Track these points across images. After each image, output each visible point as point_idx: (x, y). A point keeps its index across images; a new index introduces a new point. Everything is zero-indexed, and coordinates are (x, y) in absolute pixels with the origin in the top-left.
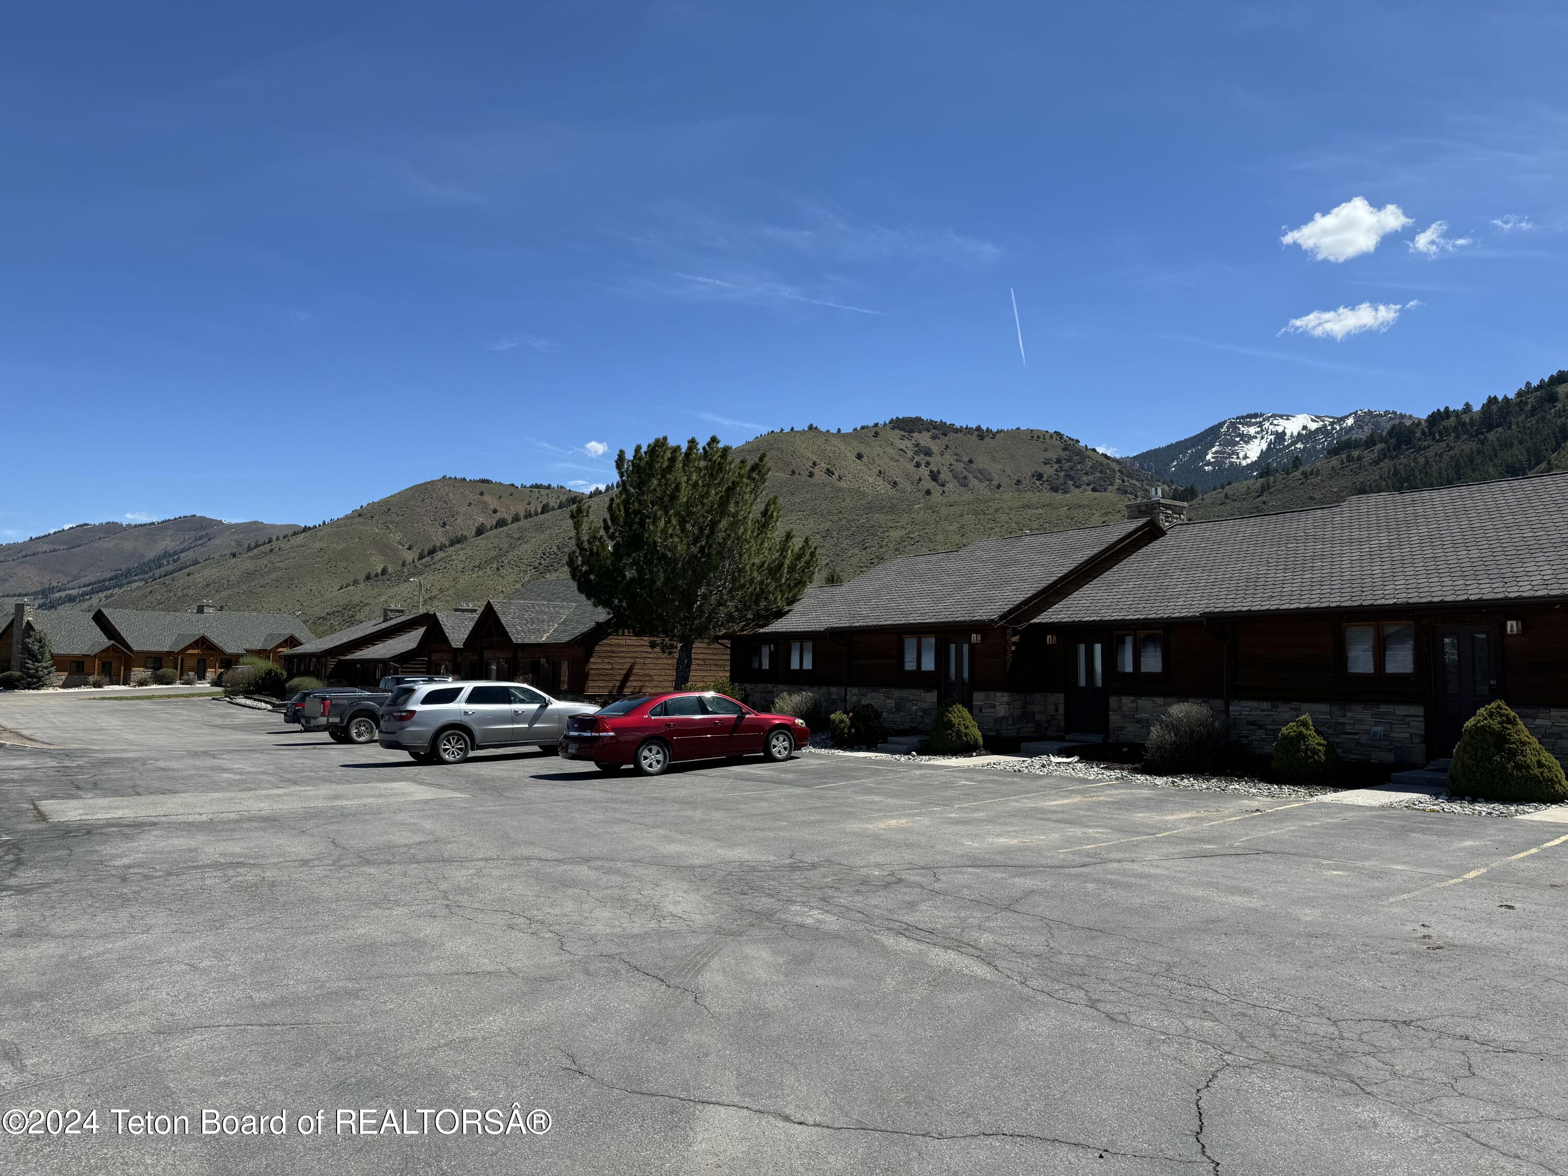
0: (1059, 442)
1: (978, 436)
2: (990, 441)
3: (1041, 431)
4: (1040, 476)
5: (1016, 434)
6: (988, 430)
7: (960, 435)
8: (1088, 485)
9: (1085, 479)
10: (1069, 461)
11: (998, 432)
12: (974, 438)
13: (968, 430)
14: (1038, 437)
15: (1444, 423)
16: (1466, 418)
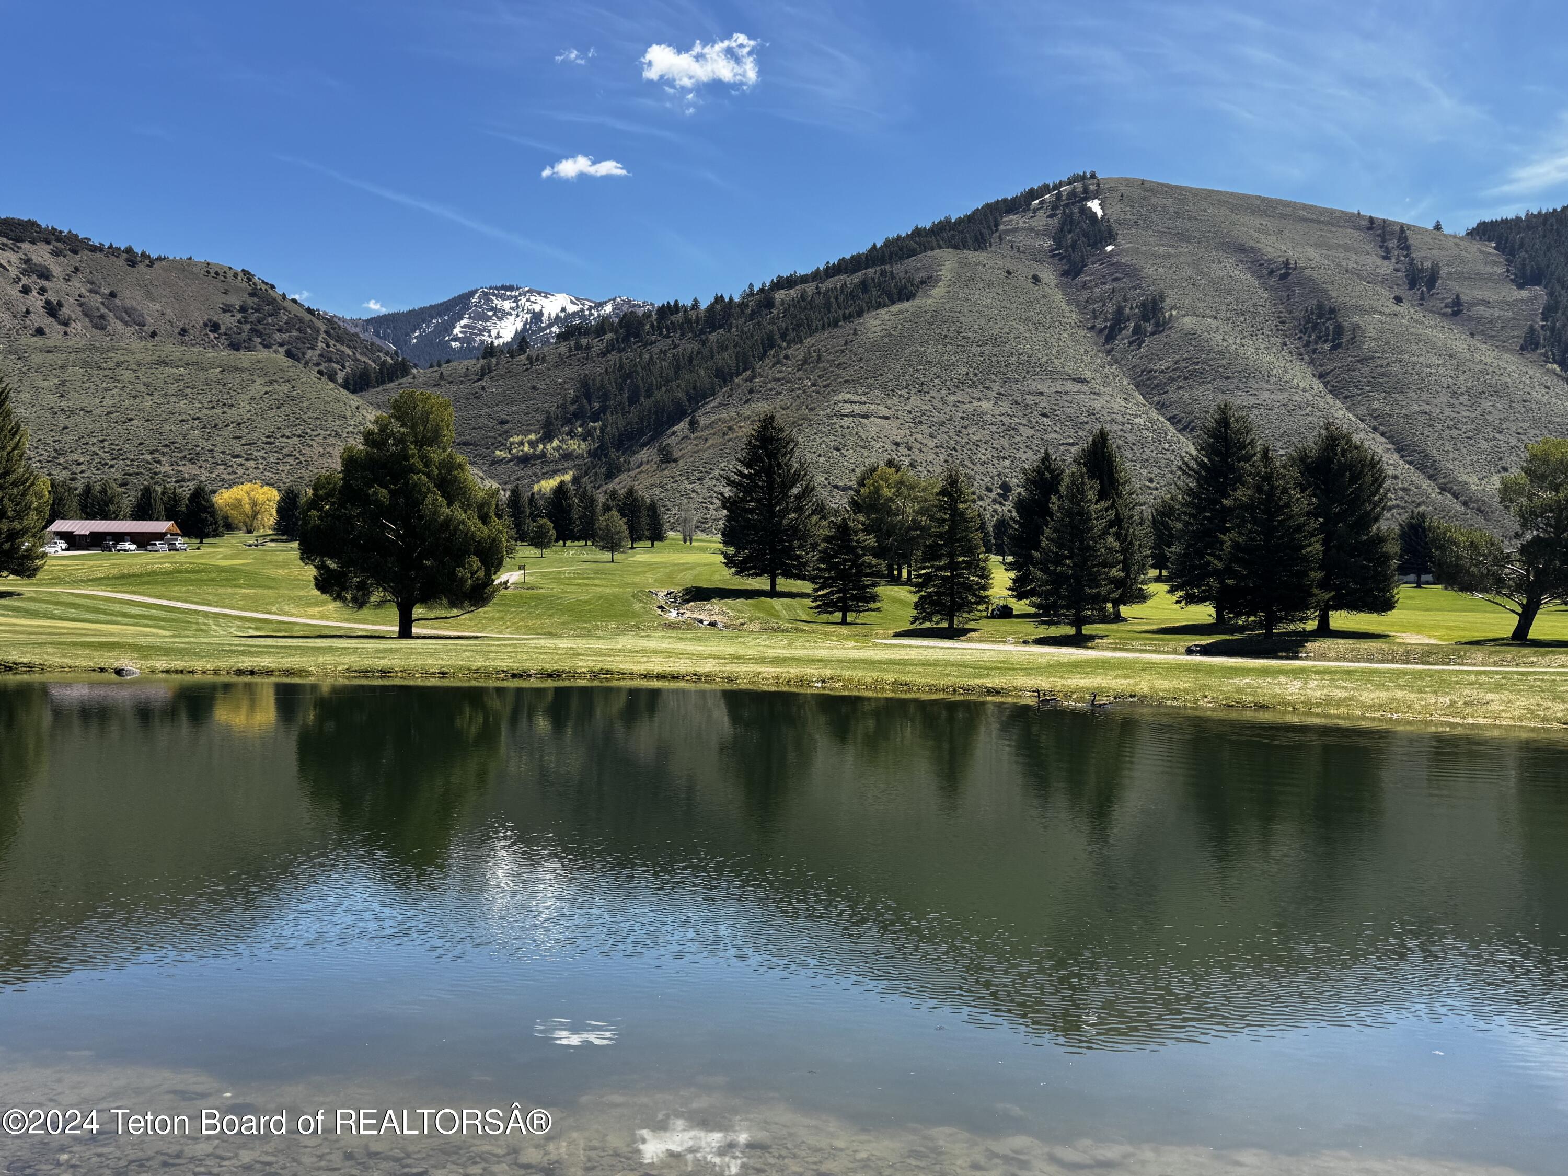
8: (281, 345)
9: (277, 336)
10: (256, 311)
15: (673, 318)
16: (693, 315)
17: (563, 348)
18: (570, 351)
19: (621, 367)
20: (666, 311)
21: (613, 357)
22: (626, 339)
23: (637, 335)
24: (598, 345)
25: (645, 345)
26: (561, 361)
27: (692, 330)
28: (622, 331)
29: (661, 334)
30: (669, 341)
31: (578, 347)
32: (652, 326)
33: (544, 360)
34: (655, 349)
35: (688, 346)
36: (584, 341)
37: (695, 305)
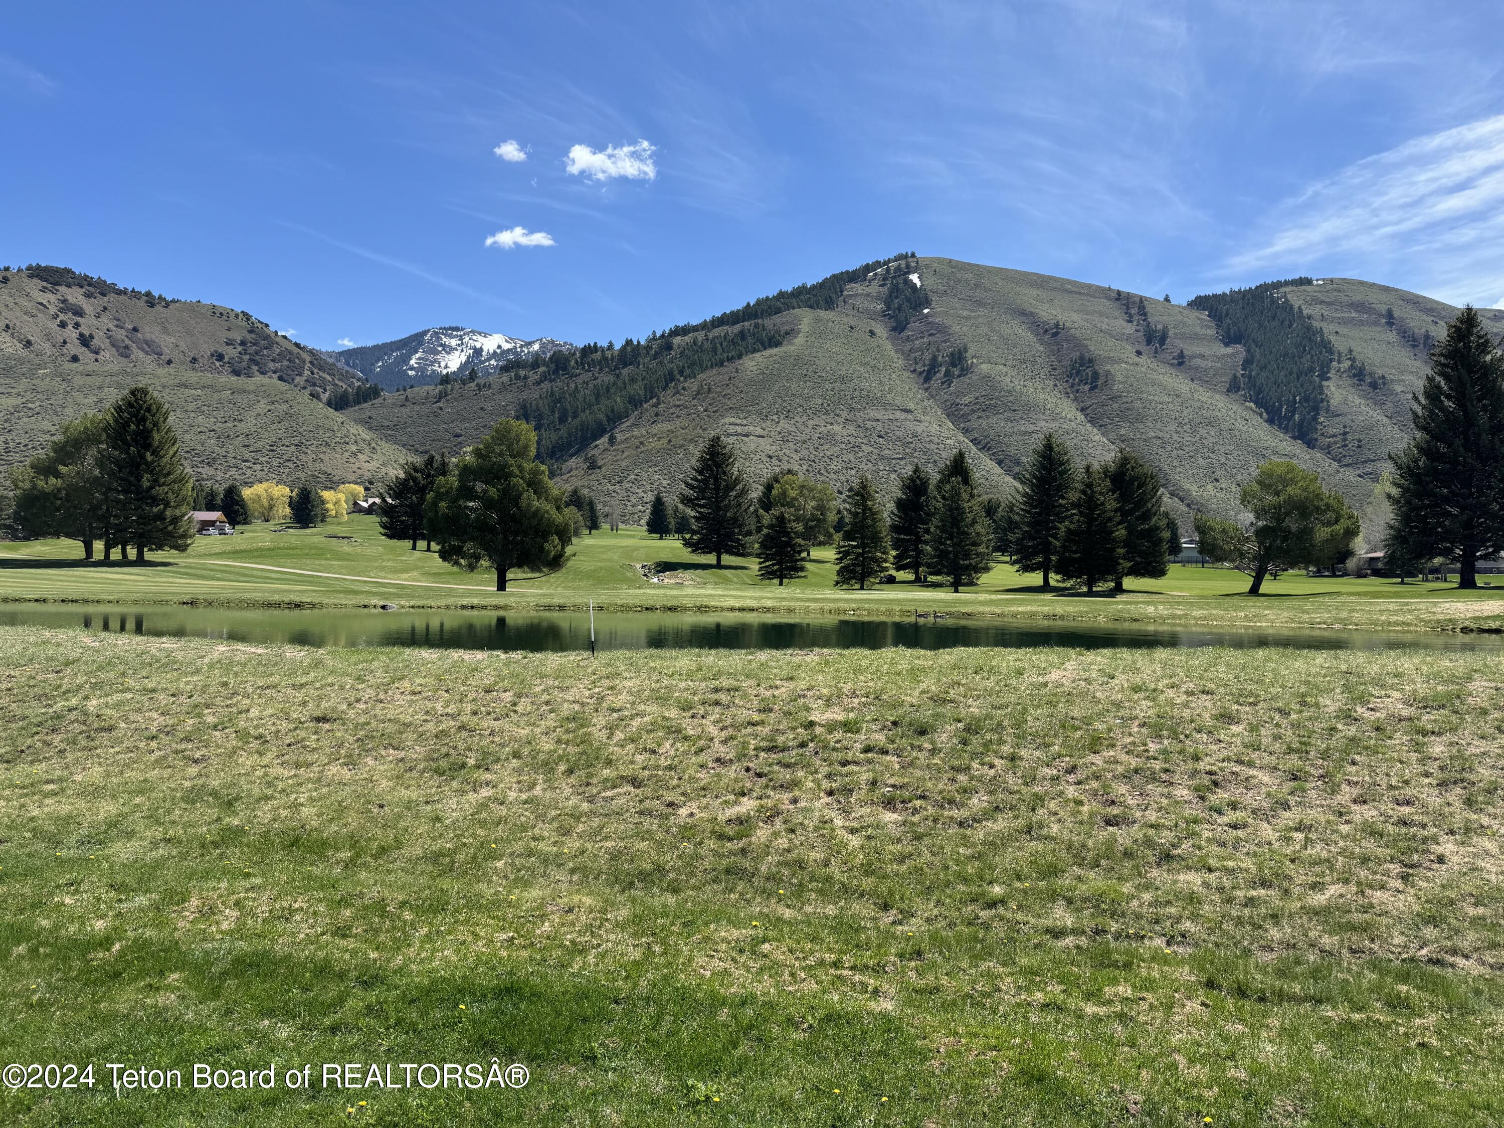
0: (244, 323)
1: (147, 302)
2: (162, 309)
3: (225, 309)
4: (220, 357)
5: (194, 308)
6: (160, 297)
7: (123, 297)
8: (275, 372)
9: (271, 365)
10: (254, 344)
11: (173, 301)
12: (142, 303)
13: (135, 294)
14: (221, 314)
15: (594, 356)
16: (609, 354)
17: (505, 378)
18: (511, 380)
19: (552, 394)
20: (588, 350)
21: (546, 385)
22: (556, 372)
23: (564, 369)
24: (533, 376)
25: (571, 377)
26: (504, 388)
27: (608, 366)
28: (553, 366)
29: (583, 368)
30: (590, 374)
31: (517, 377)
32: (576, 362)
33: (490, 387)
34: (579, 380)
35: (606, 378)
36: (522, 373)
37: (610, 347)
